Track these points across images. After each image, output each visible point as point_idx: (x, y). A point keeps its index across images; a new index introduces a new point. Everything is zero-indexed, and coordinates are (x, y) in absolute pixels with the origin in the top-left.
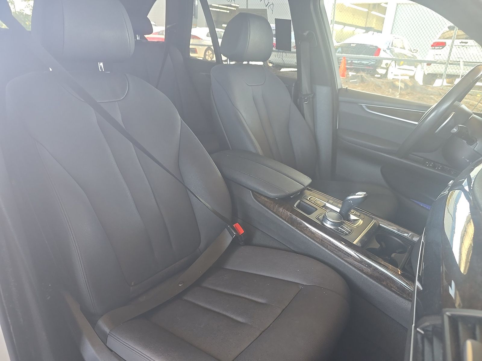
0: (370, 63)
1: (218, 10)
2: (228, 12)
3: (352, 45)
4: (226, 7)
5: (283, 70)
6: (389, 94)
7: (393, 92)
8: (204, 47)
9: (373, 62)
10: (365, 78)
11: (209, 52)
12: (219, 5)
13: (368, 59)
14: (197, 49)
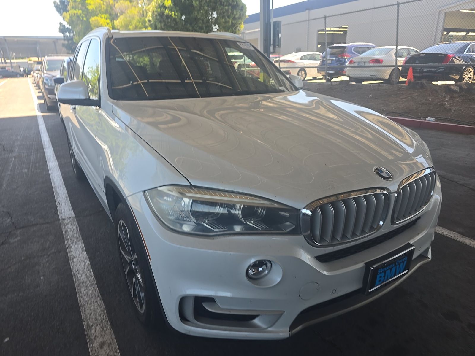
0: (438, 70)
1: (332, 32)
2: (342, 33)
3: (421, 55)
4: (338, 29)
5: (364, 83)
6: (442, 97)
7: (446, 95)
8: (297, 69)
9: (442, 69)
10: (425, 85)
11: (301, 73)
12: (331, 28)
13: (435, 67)
14: (291, 71)
